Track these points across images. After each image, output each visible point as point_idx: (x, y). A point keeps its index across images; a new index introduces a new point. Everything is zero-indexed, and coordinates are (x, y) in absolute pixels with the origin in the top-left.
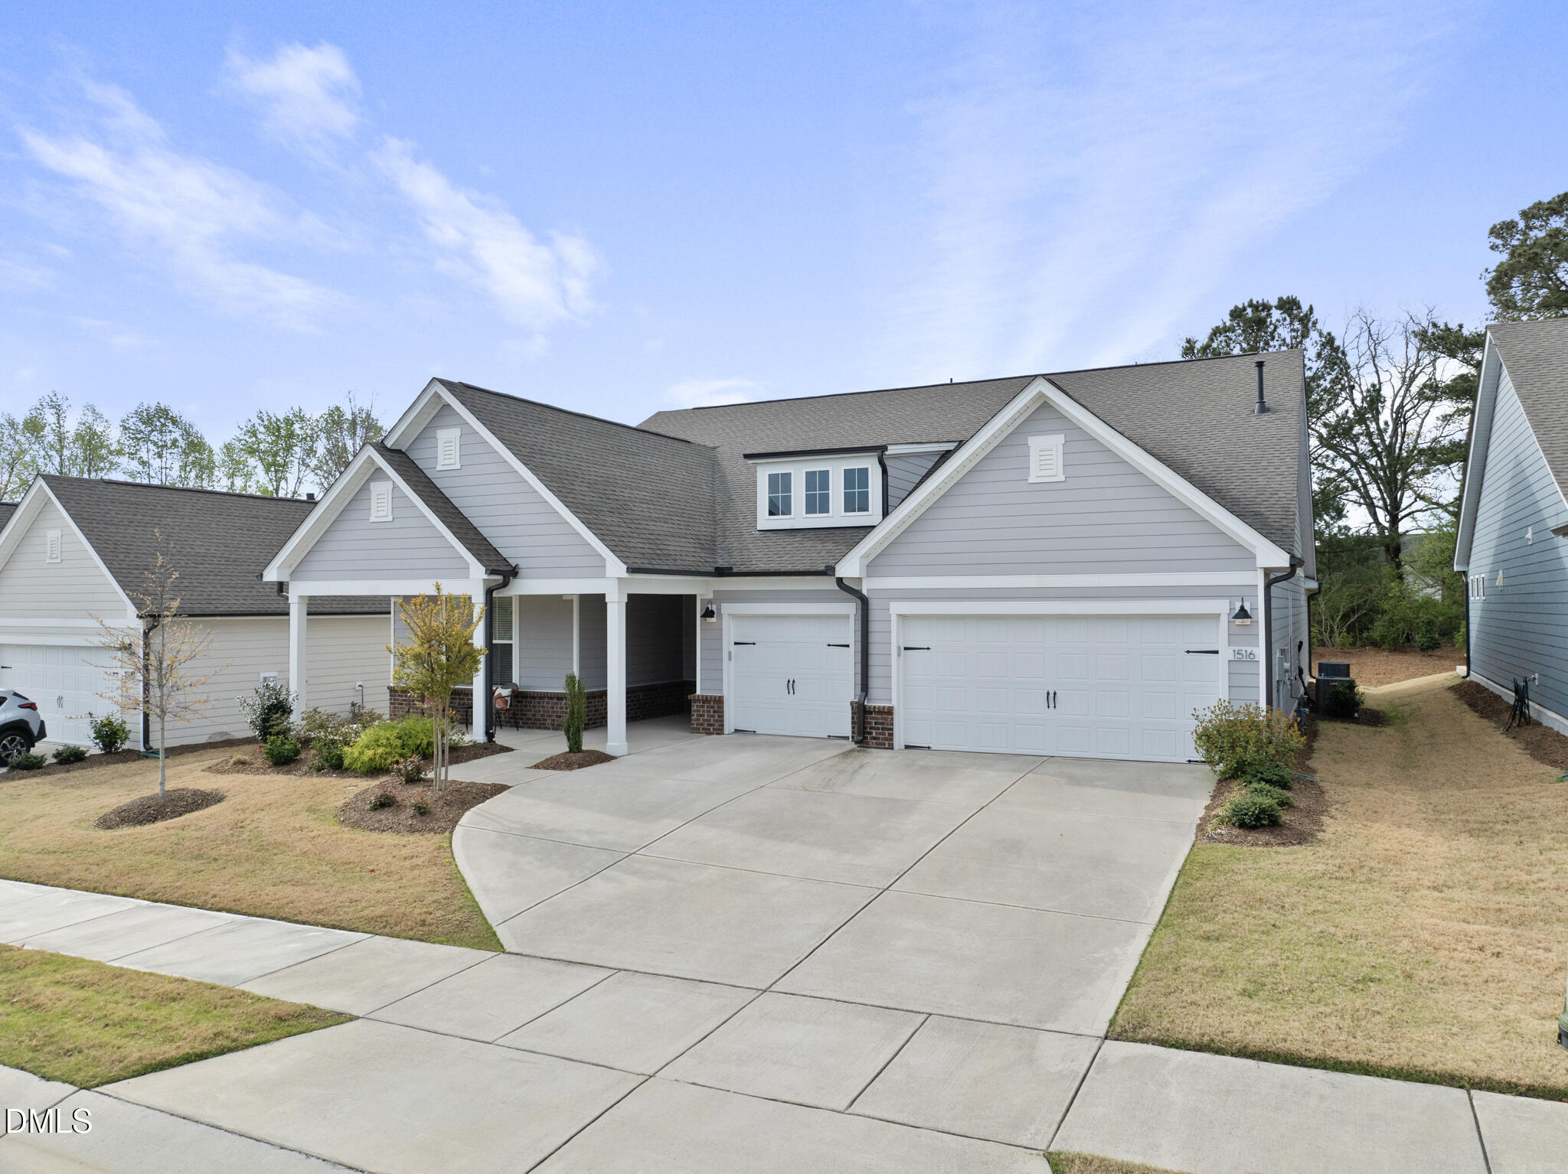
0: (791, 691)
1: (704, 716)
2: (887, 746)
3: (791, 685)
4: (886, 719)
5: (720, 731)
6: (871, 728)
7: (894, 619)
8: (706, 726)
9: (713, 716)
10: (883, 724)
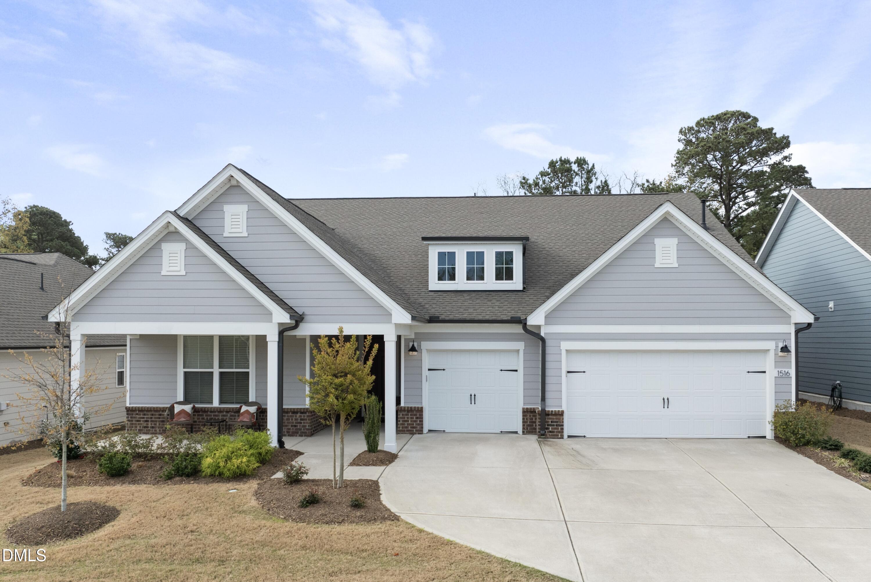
0: (473, 402)
1: (408, 421)
2: (560, 436)
3: (473, 398)
4: (559, 419)
5: (420, 432)
6: (548, 425)
7: (564, 353)
8: (410, 428)
9: (415, 421)
10: (557, 422)
